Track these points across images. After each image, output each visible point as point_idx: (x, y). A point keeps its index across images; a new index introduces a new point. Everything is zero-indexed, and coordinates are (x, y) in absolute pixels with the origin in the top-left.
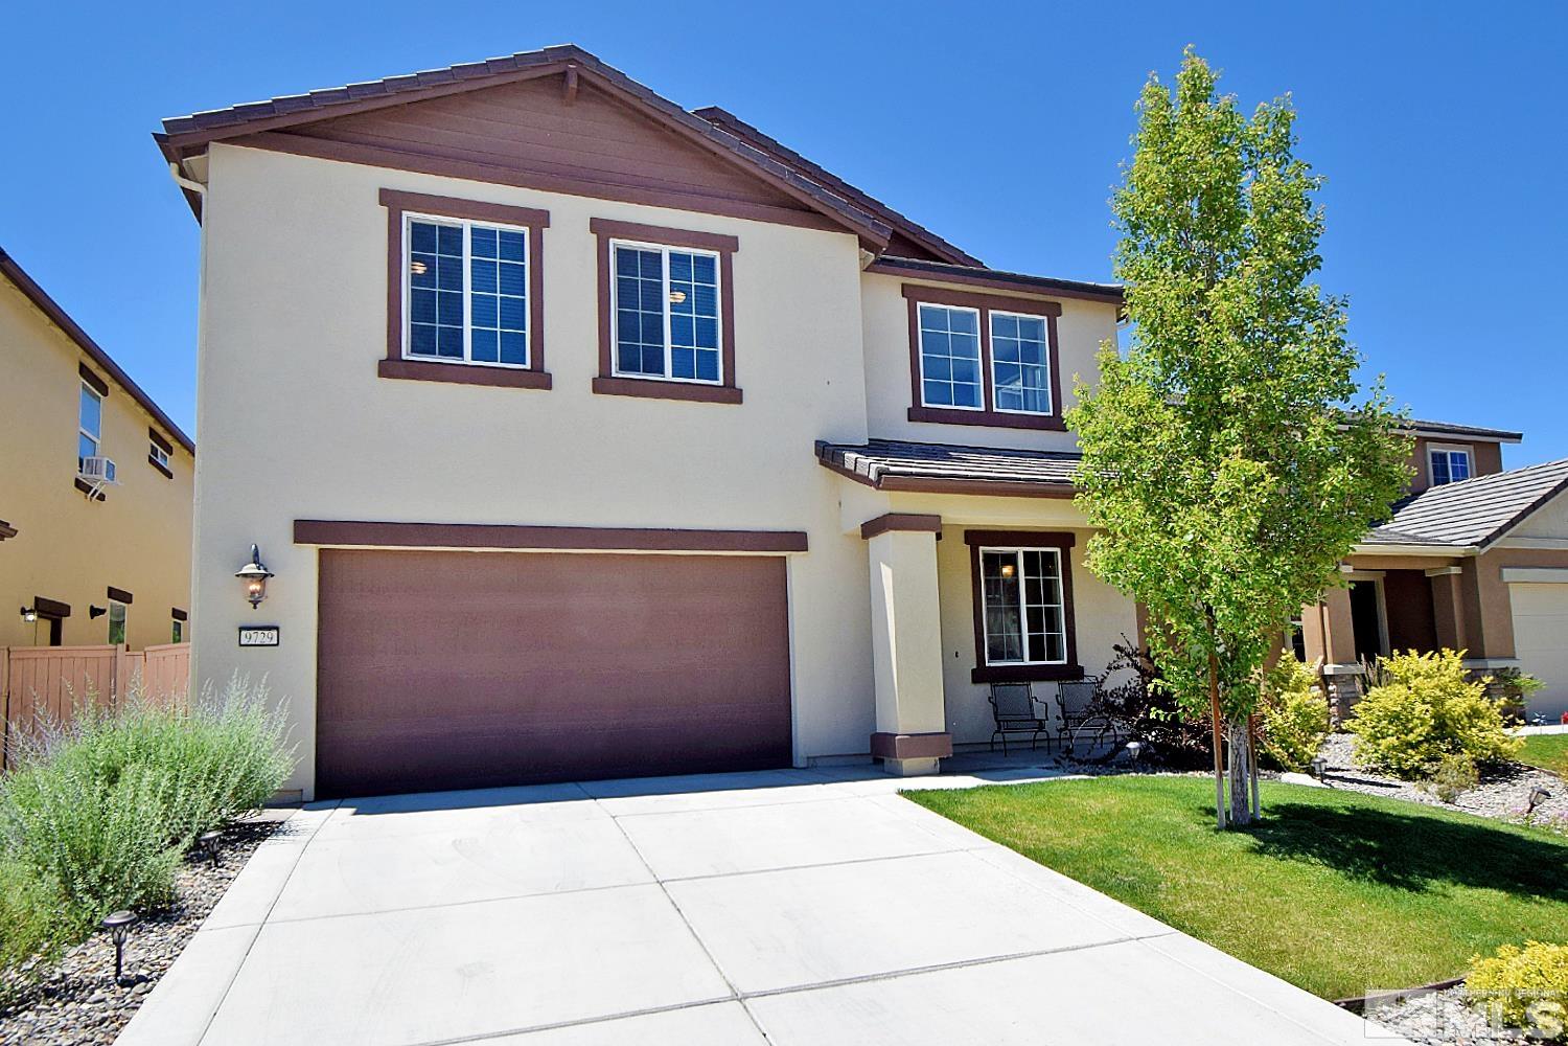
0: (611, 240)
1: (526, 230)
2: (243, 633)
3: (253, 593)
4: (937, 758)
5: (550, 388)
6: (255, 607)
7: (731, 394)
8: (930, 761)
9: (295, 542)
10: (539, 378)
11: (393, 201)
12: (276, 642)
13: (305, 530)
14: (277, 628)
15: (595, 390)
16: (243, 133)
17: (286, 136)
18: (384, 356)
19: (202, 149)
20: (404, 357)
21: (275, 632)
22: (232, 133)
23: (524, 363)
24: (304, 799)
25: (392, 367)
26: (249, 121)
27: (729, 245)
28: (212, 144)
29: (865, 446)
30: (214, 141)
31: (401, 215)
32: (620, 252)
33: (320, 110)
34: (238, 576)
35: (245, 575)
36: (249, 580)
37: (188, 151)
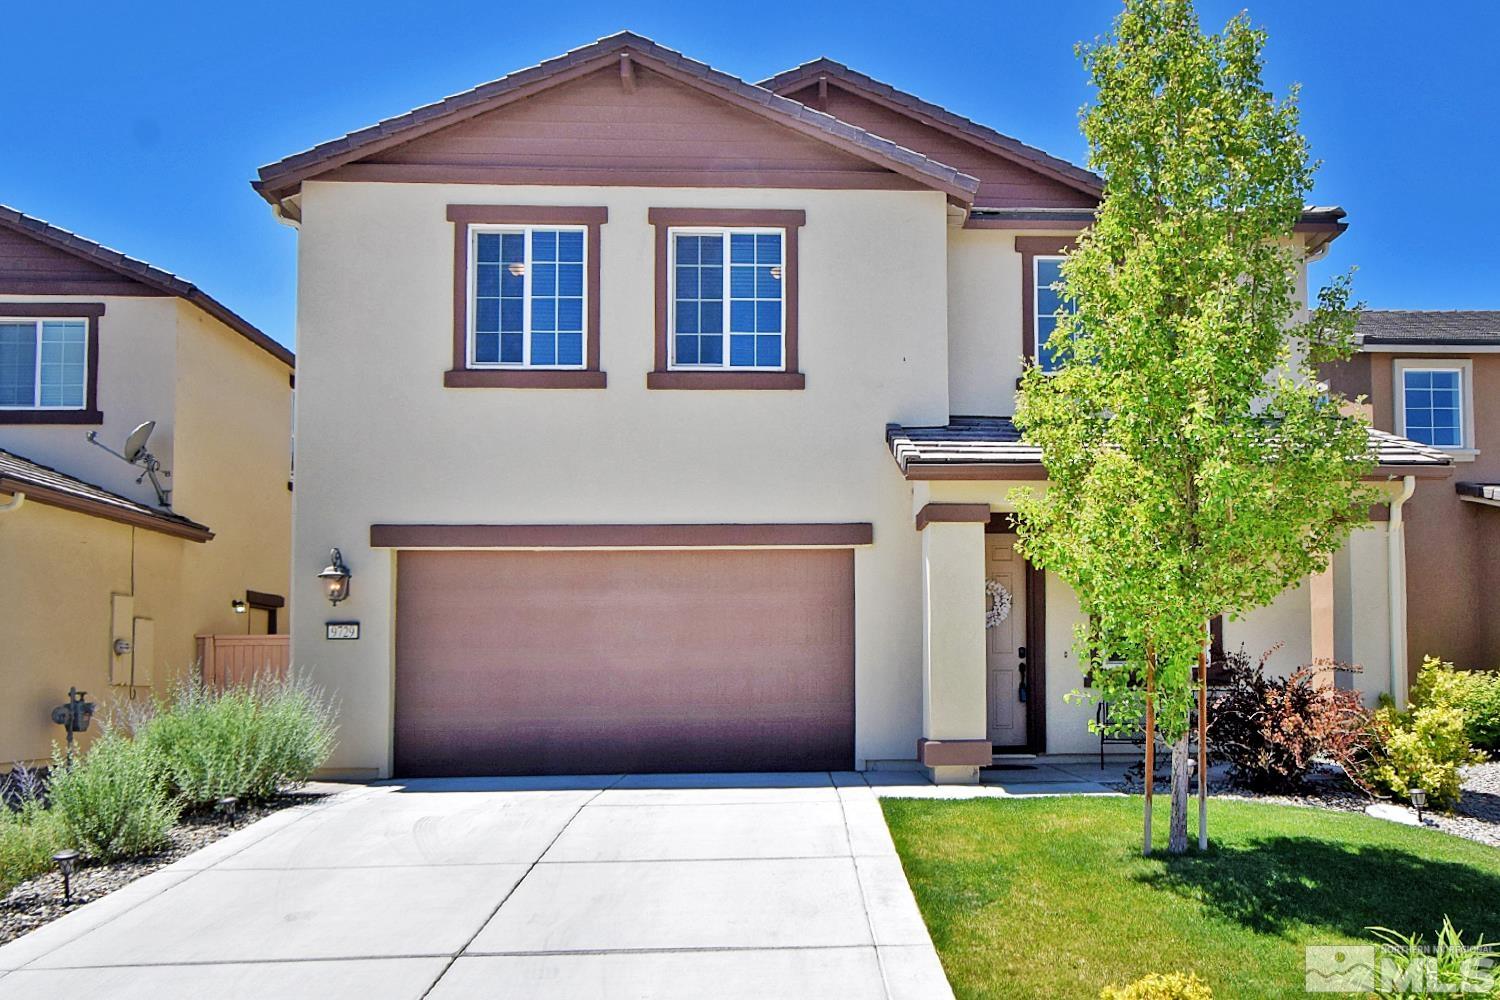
0: (670, 229)
1: (584, 229)
2: (330, 627)
3: (333, 592)
4: (978, 767)
5: (605, 386)
6: (335, 605)
7: (794, 379)
8: (970, 770)
9: (372, 546)
10: (595, 378)
11: (459, 215)
12: (355, 636)
13: (382, 534)
14: (357, 624)
15: (650, 386)
16: (329, 168)
17: (363, 166)
18: (449, 366)
19: (296, 189)
20: (469, 366)
21: (356, 627)
22: (317, 171)
23: (581, 364)
24: (380, 776)
25: (457, 377)
26: (329, 158)
27: (795, 219)
28: (304, 183)
29: (944, 427)
30: (307, 179)
31: (467, 227)
32: (680, 240)
33: (389, 138)
34: (320, 576)
35: (326, 576)
36: (328, 580)
37: (285, 192)
